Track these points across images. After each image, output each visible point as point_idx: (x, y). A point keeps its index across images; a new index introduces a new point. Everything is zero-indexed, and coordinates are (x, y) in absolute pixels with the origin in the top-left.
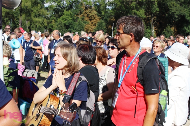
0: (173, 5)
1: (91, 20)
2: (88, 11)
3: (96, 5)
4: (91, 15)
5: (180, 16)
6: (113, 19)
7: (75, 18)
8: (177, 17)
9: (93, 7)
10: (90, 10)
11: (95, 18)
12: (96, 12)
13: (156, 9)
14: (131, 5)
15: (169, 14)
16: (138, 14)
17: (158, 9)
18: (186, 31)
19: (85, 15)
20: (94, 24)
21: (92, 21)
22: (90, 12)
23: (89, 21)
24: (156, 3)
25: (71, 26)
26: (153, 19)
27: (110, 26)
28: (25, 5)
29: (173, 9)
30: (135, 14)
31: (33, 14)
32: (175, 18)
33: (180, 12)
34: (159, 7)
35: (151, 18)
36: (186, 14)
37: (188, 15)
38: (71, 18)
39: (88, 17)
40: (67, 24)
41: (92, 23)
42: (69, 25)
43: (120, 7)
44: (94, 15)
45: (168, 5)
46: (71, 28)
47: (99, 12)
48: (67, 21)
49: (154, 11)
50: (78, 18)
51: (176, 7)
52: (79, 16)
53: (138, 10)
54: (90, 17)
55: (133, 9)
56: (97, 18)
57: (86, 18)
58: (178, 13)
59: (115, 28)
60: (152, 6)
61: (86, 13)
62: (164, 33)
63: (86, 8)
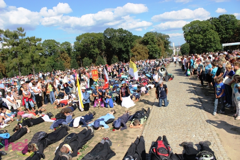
0: (114, 43)
1: (65, 60)
2: (62, 55)
3: (66, 50)
4: (65, 57)
5: (119, 49)
6: (80, 57)
7: (56, 60)
8: (117, 50)
9: (65, 52)
10: (64, 54)
11: (68, 58)
12: (67, 55)
13: (104, 47)
14: (90, 47)
15: (112, 49)
16: (95, 51)
17: (105, 47)
18: (123, 57)
19: (62, 57)
20: (68, 62)
21: (67, 60)
22: (64, 55)
23: (65, 61)
24: (104, 43)
25: (55, 66)
26: (103, 53)
27: (79, 62)
28: (37, 58)
29: (115, 46)
30: (93, 52)
31: (40, 63)
32: (117, 51)
33: (119, 47)
34: (105, 46)
35: (102, 53)
36: (122, 47)
37: (123, 47)
38: (53, 61)
39: (63, 58)
40: (52, 65)
41: (67, 62)
42: (54, 65)
43: (83, 49)
44: (67, 56)
45: (111, 44)
46: (55, 67)
47: (69, 54)
48: (51, 63)
49: (103, 48)
50: (58, 60)
51: (116, 44)
52: (58, 59)
53: (94, 49)
54: (64, 58)
55: (91, 49)
56: (69, 58)
57: (62, 59)
58: (117, 47)
59: (83, 62)
60: (101, 45)
61: (62, 56)
62: (113, 60)
63: (61, 53)
